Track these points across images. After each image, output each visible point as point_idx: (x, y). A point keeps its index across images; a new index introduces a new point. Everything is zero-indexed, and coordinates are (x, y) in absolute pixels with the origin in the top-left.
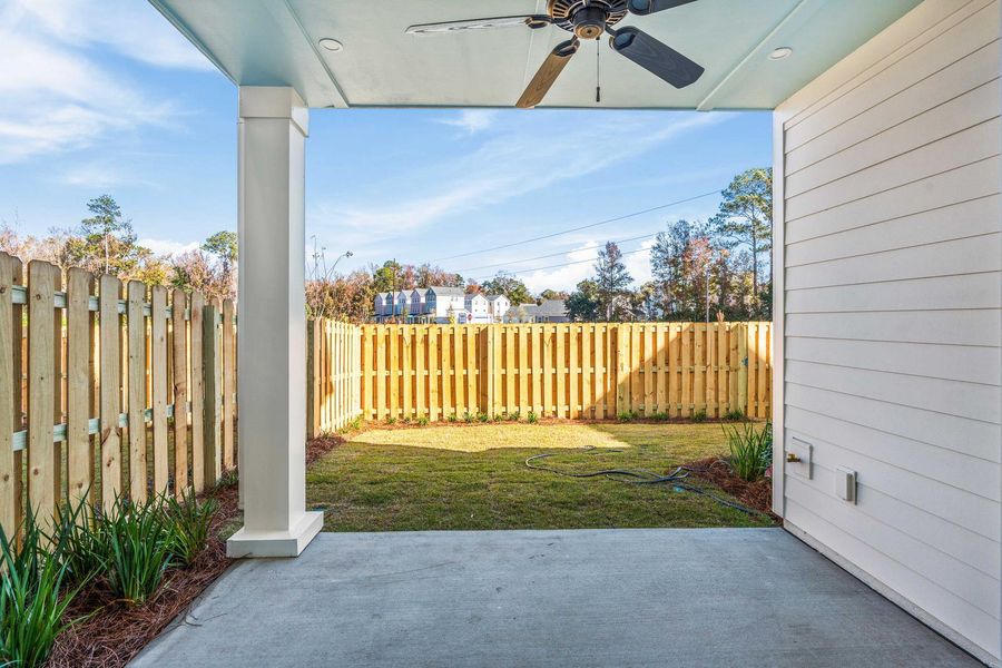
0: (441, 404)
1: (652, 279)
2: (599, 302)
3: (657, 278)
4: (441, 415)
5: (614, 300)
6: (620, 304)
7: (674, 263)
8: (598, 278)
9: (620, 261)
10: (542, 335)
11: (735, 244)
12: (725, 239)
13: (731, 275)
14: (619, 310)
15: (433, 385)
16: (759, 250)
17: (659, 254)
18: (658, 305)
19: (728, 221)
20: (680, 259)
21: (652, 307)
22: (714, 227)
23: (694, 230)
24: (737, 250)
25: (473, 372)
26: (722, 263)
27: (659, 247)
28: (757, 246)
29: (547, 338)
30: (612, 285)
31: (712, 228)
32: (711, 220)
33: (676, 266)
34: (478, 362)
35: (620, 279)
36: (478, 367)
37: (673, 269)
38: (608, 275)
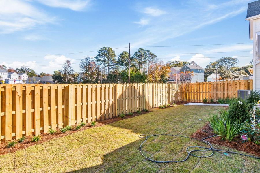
0: (42, 125)
1: (80, 71)
2: (64, 77)
3: (81, 71)
4: (42, 131)
5: (68, 77)
6: (70, 78)
7: (86, 67)
8: (64, 70)
9: (70, 66)
10: (92, 88)
11: (101, 64)
12: (98, 63)
13: (100, 71)
14: (70, 79)
15: (38, 116)
16: (106, 66)
17: (82, 65)
18: (81, 78)
19: (99, 58)
20: (88, 67)
21: (80, 79)
22: (96, 59)
23: (91, 60)
24: (101, 66)
25: (61, 107)
26: (98, 68)
27: (82, 63)
28: (105, 65)
29: (94, 90)
30: (68, 72)
31: (95, 59)
32: (95, 58)
33: (86, 68)
34: (63, 102)
35: (70, 71)
36: (63, 104)
37: (86, 69)
38: (67, 69)
